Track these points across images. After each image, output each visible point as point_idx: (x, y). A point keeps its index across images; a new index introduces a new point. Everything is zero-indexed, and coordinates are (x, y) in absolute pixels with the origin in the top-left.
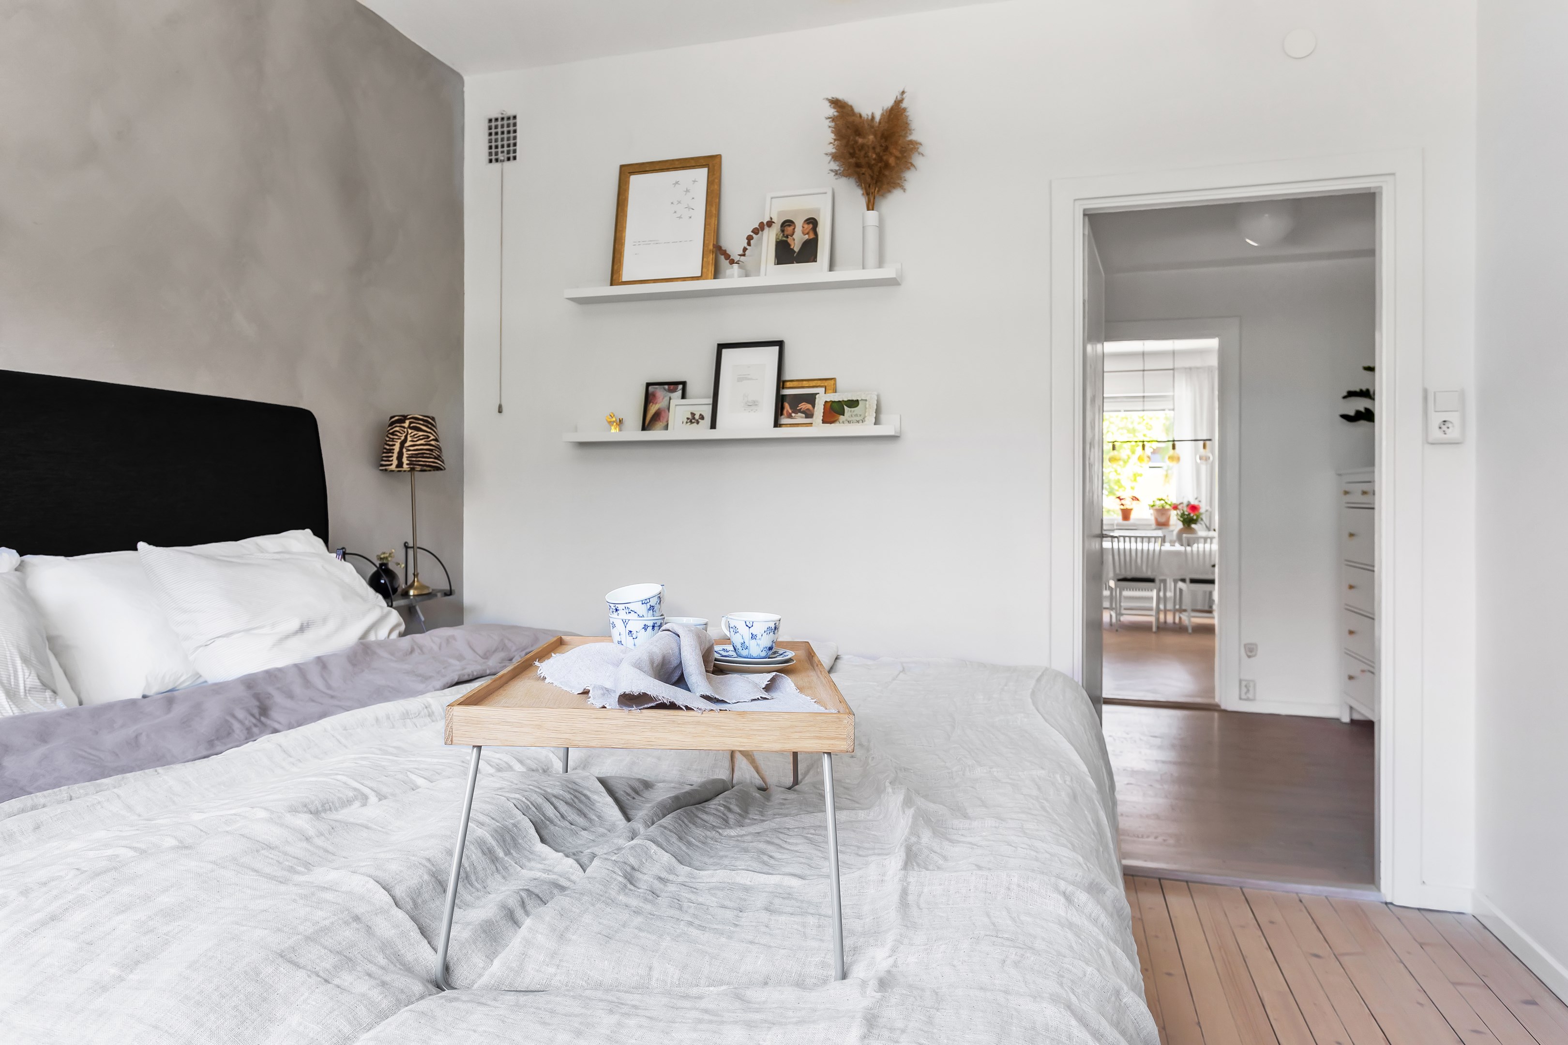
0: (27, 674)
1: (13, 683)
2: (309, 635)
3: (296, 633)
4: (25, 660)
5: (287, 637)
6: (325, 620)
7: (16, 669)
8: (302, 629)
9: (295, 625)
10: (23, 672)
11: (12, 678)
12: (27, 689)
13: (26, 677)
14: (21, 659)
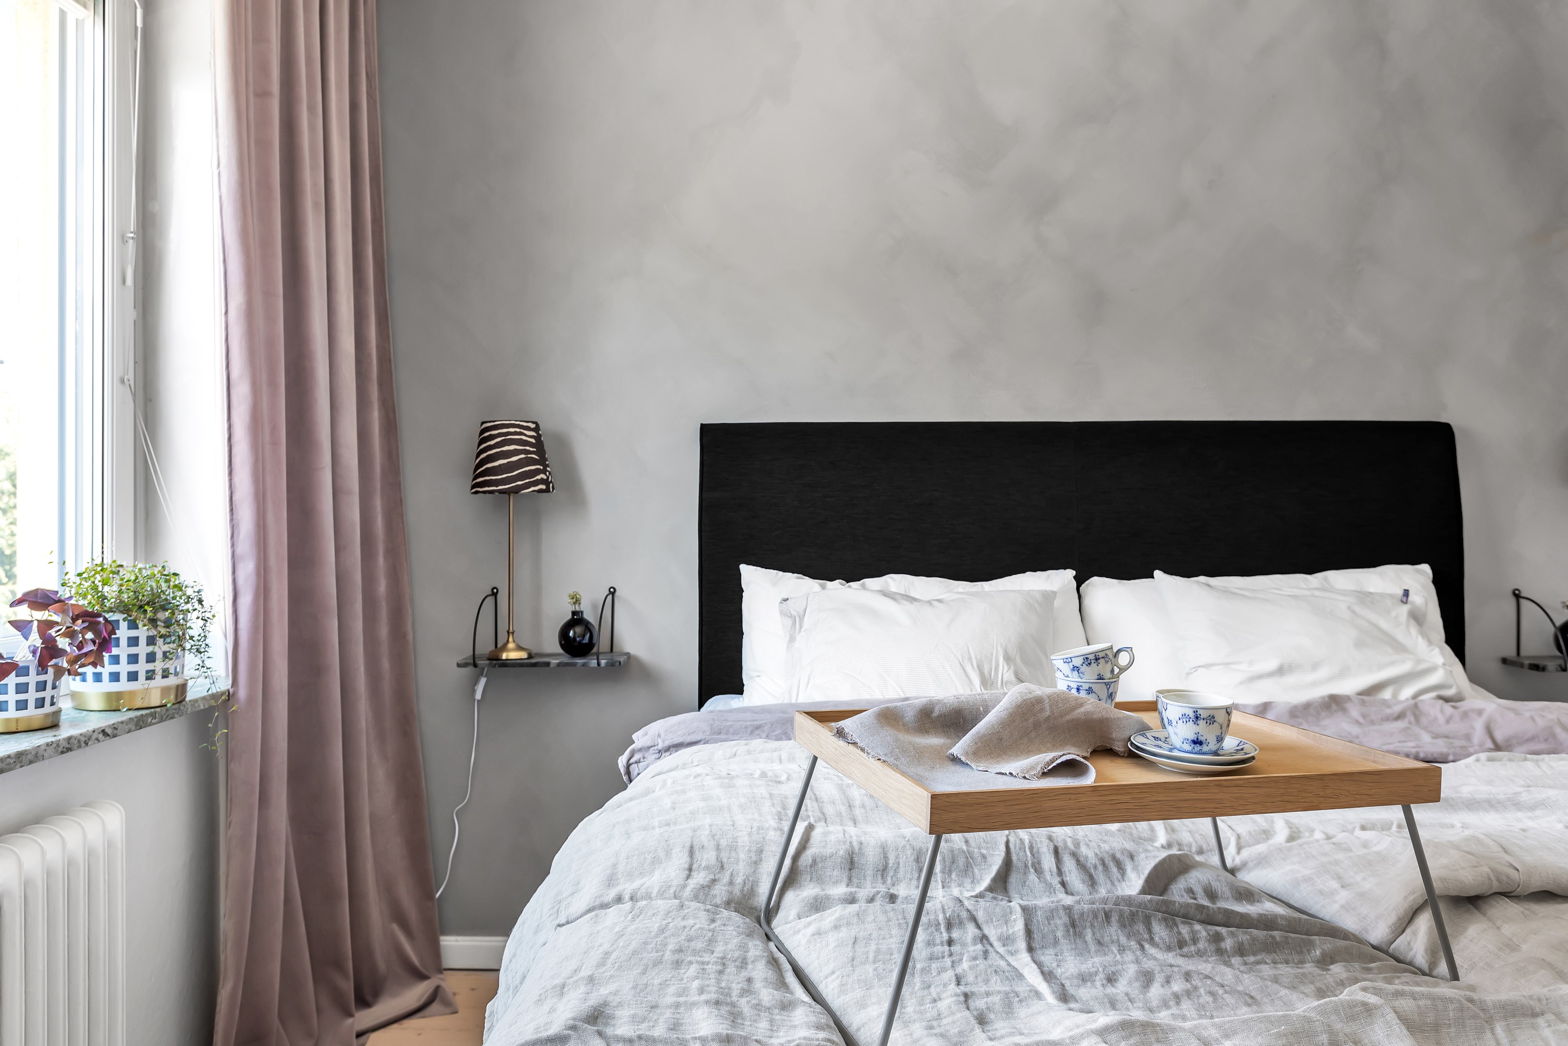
0: (1005, 670)
1: (992, 675)
2: (1290, 680)
3: (1271, 674)
4: (1008, 659)
5: (1260, 677)
6: (1315, 666)
7: (998, 664)
8: (1281, 671)
9: (1272, 664)
10: (1003, 668)
11: (993, 671)
12: (1004, 681)
13: (1004, 672)
14: (1004, 658)
